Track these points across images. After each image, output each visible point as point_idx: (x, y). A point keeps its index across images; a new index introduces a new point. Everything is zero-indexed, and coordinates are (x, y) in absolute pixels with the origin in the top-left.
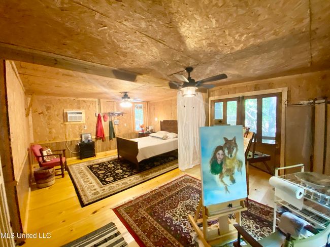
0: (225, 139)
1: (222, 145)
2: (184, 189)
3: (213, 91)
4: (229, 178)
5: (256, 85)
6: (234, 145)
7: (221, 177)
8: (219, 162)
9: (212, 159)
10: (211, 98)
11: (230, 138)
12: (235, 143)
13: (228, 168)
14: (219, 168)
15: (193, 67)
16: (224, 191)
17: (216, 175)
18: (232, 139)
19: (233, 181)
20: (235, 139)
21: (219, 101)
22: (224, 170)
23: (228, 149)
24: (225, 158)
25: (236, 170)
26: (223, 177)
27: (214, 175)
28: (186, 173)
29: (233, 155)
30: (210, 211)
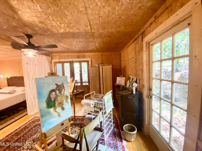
0: (57, 85)
1: (55, 89)
2: (32, 129)
3: (54, 56)
4: (60, 108)
5: (78, 56)
6: (62, 88)
7: (55, 109)
8: (53, 100)
9: (47, 99)
10: (54, 61)
11: (59, 84)
12: (63, 86)
13: (59, 102)
14: (53, 103)
15: (32, 35)
16: (58, 117)
17: (51, 109)
18: (61, 84)
19: (63, 109)
20: (63, 84)
21: (59, 62)
22: (56, 104)
23: (58, 91)
24: (57, 96)
25: (64, 102)
26: (56, 108)
27: (50, 109)
28: (34, 116)
29: (62, 93)
30: (47, 135)
